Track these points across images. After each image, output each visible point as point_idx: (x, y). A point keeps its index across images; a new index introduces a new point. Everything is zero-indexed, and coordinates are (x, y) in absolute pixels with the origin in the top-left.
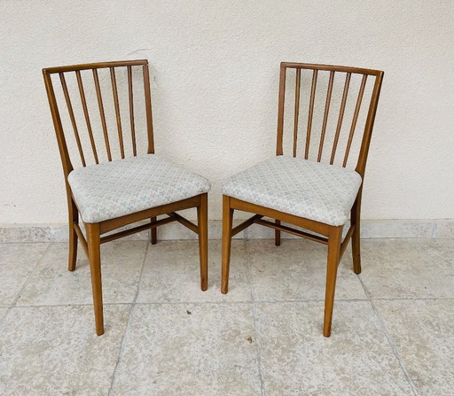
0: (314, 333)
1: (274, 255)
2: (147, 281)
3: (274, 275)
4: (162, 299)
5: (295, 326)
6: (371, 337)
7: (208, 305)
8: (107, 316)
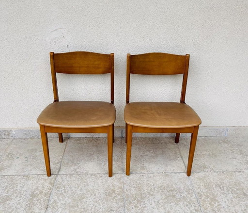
0: (155, 191)
1: (137, 146)
2: (66, 161)
3: (136, 158)
4: (73, 172)
5: (146, 187)
6: (186, 193)
7: (98, 175)
8: (43, 182)
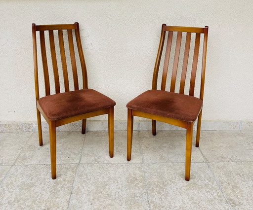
0: (177, 179)
2: (86, 152)
3: (155, 149)
4: (94, 162)
5: (167, 175)
6: (207, 181)
7: (119, 165)
8: (65, 170)
